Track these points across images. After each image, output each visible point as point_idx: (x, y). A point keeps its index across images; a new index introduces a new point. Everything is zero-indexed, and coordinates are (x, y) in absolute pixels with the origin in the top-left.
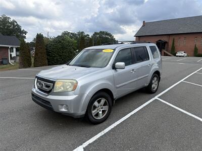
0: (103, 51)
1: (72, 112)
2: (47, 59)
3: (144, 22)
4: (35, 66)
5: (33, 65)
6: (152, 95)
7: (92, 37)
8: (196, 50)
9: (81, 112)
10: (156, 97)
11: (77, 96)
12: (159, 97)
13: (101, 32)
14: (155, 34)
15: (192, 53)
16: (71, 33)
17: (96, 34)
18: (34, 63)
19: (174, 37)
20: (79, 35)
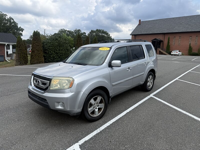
0: (100, 49)
1: (69, 110)
2: (44, 56)
3: (140, 20)
4: (31, 64)
5: (29, 62)
6: (147, 93)
7: (89, 35)
8: (190, 48)
9: (78, 109)
10: (151, 95)
11: (73, 93)
12: (154, 95)
13: (97, 30)
14: (151, 33)
15: (187, 52)
16: (68, 31)
17: (92, 32)
18: (31, 61)
19: (169, 36)
20: (76, 33)
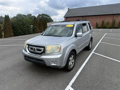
1: (59, 65)
2: (13, 32)
5: (3, 36)
6: (90, 51)
7: (37, 17)
8: (97, 25)
10: (93, 52)
11: (61, 55)
12: (94, 52)
14: (75, 16)
16: (23, 15)
20: (28, 16)
